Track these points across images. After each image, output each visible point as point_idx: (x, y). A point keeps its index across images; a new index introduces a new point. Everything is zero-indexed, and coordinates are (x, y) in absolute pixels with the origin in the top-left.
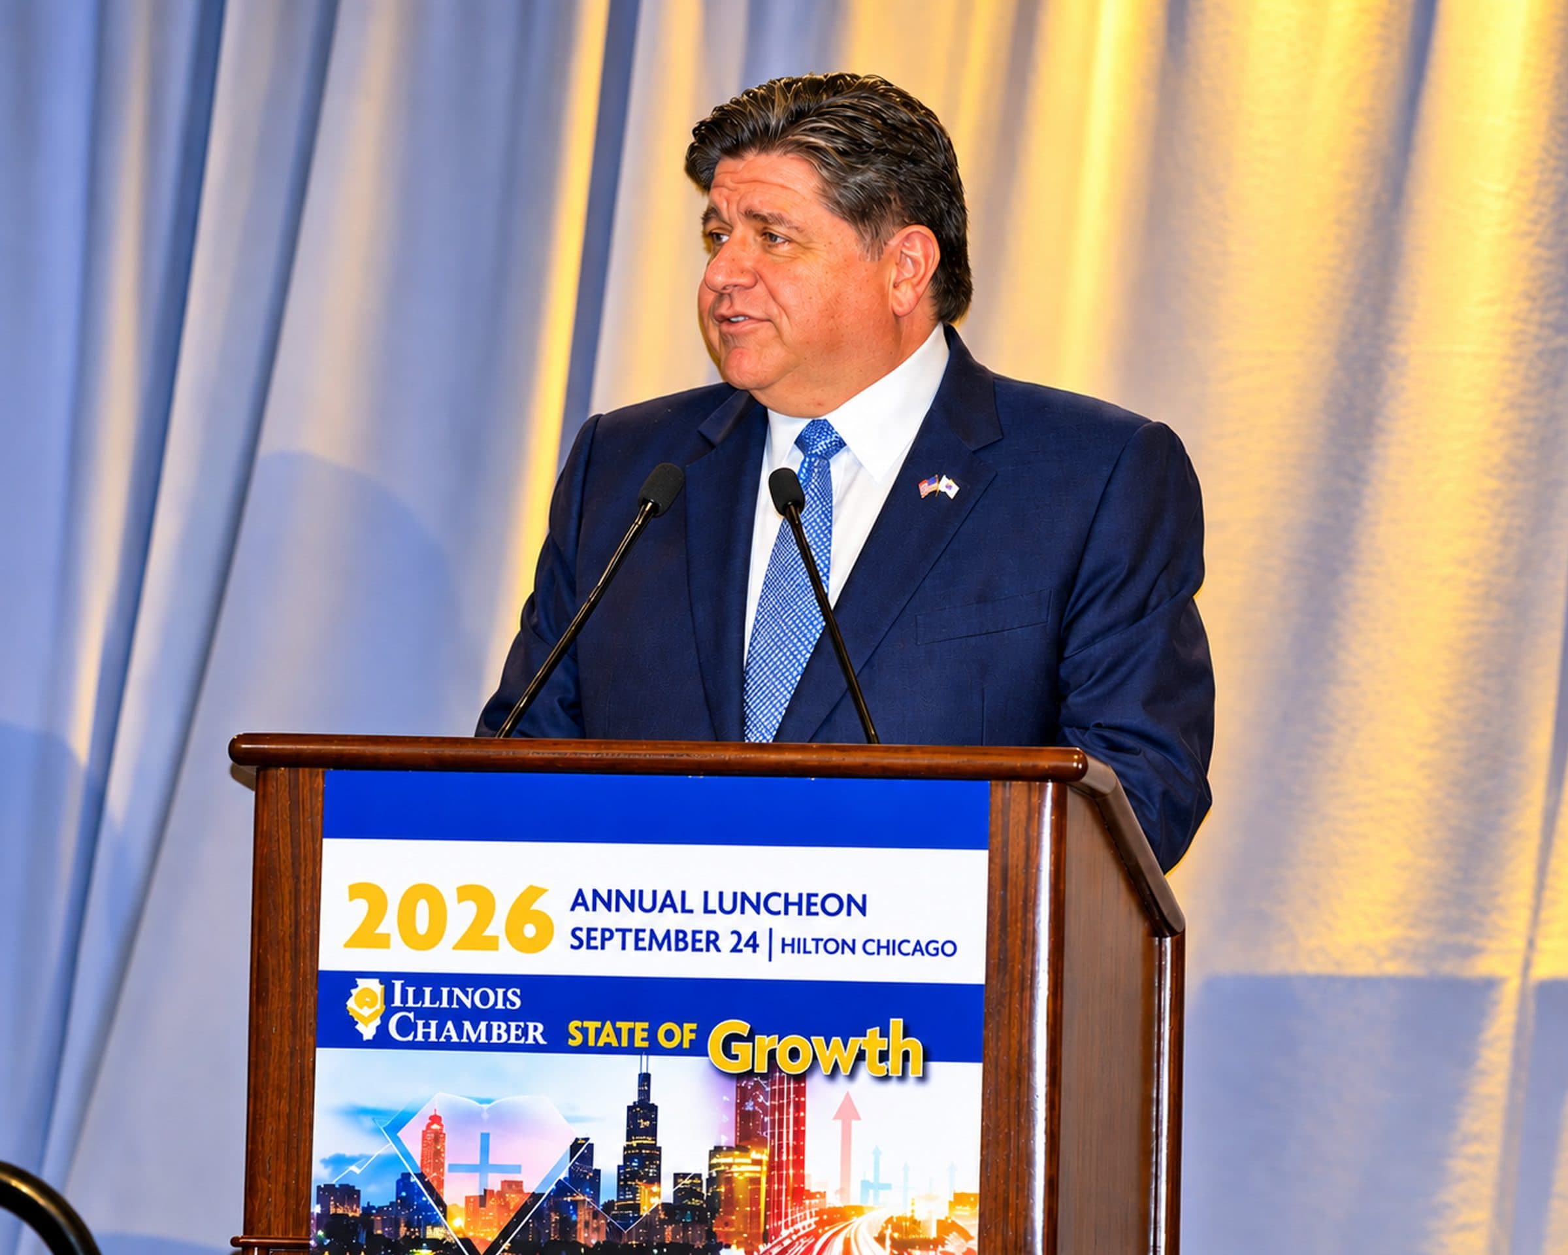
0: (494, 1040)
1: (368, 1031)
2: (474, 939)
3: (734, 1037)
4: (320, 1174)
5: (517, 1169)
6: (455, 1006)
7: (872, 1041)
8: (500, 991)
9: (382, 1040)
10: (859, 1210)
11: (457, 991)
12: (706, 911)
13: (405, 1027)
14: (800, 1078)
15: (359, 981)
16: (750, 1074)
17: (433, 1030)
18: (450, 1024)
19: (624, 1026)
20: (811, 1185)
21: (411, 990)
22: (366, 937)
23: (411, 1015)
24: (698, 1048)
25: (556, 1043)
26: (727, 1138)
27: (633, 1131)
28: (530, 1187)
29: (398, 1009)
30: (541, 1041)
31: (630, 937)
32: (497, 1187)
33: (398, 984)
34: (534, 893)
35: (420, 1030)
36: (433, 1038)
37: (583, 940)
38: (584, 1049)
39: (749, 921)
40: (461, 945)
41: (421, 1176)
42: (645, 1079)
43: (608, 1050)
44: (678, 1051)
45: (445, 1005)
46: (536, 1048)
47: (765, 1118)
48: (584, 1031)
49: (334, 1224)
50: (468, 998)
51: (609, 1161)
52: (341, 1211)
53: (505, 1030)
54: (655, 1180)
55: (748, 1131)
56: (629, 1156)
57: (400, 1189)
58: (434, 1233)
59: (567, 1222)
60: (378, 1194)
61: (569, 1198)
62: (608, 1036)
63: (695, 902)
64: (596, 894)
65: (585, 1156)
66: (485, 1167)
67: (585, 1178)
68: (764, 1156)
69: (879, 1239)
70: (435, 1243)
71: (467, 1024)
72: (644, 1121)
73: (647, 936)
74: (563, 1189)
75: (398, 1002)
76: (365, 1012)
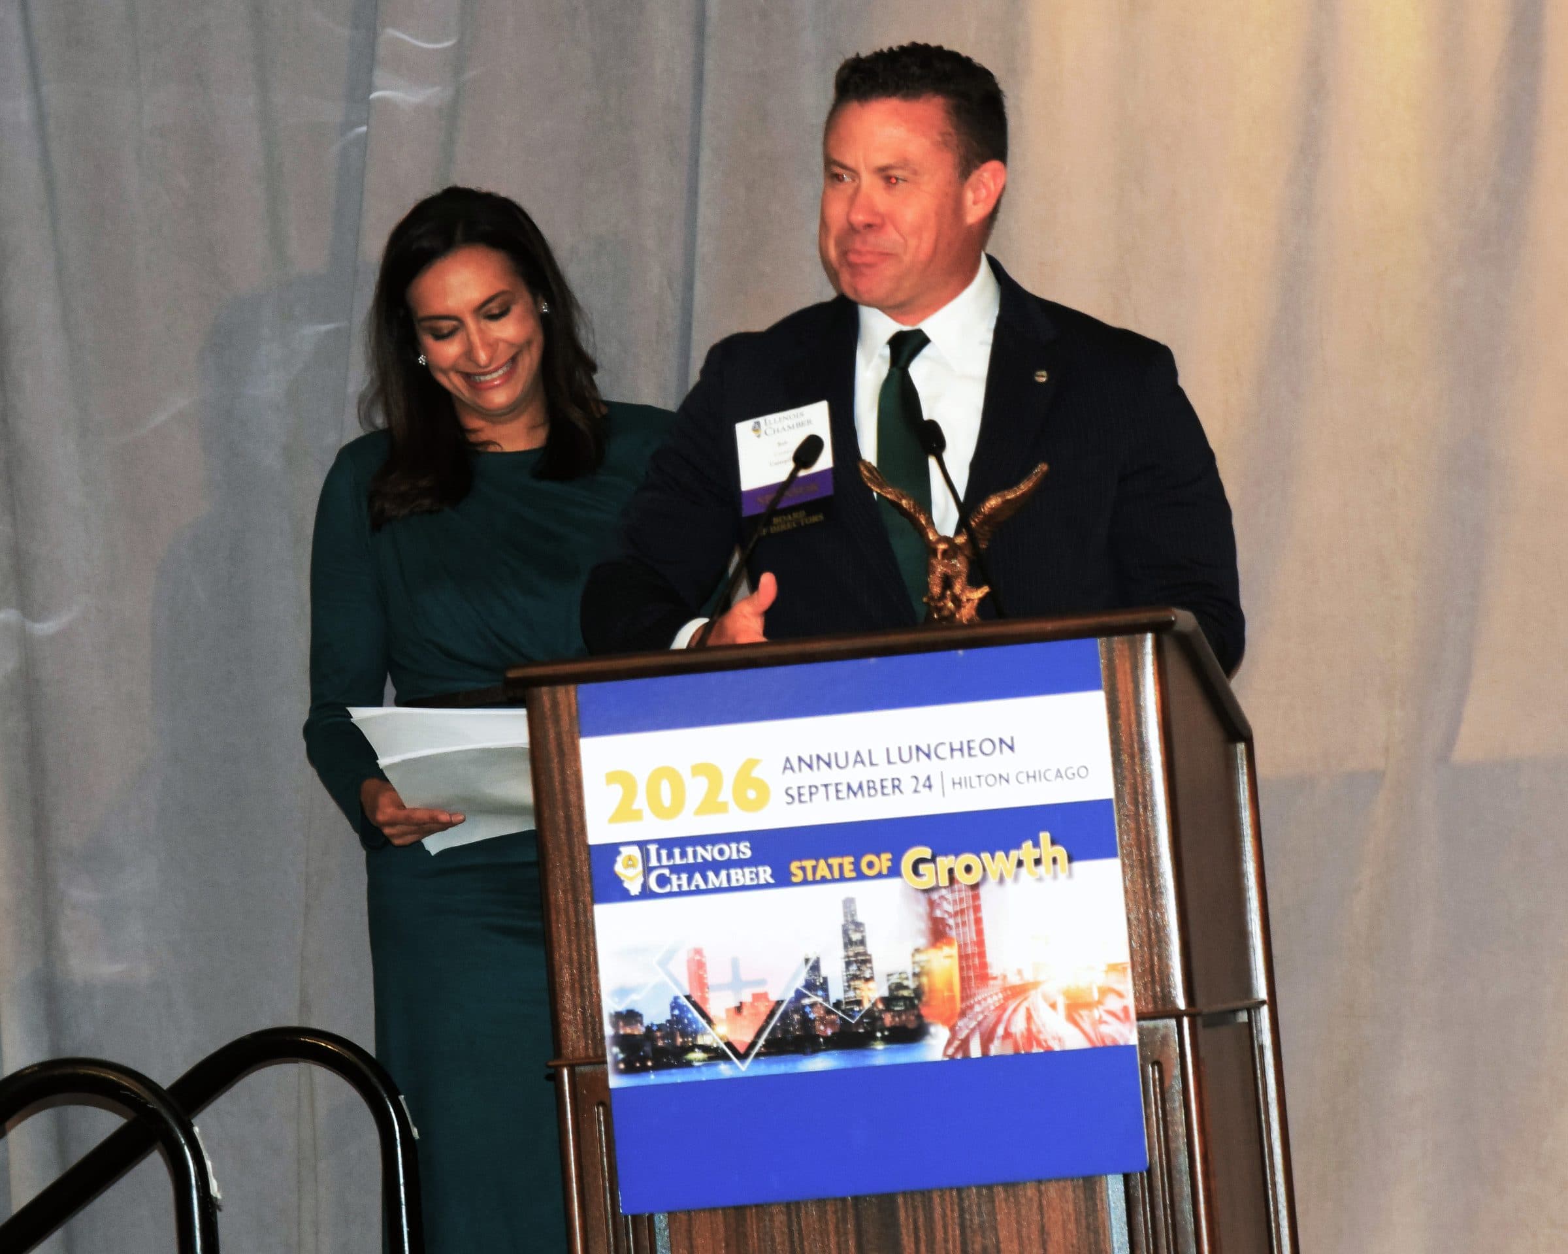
0: (734, 883)
1: (634, 888)
2: (709, 805)
3: (922, 860)
4: (610, 1005)
5: (762, 982)
7: (1027, 851)
8: (734, 845)
9: (646, 894)
10: (1034, 985)
11: (699, 849)
12: (889, 762)
13: (662, 881)
14: (975, 887)
15: (622, 849)
16: (935, 888)
17: (684, 881)
18: (697, 875)
19: (835, 861)
20: (994, 970)
21: (664, 852)
22: (625, 813)
23: (666, 871)
24: (894, 871)
25: (782, 880)
26: (922, 940)
27: (849, 943)
28: (774, 997)
29: (656, 868)
30: (770, 880)
31: (831, 790)
32: (748, 997)
33: (653, 846)
34: (752, 764)
35: (675, 881)
36: (685, 887)
37: (795, 797)
38: (804, 882)
39: (923, 767)
40: (699, 811)
41: (688, 997)
42: (851, 902)
43: (824, 880)
44: (878, 877)
45: (693, 860)
46: (767, 886)
47: (951, 922)
48: (803, 869)
49: (625, 1042)
50: (709, 853)
51: (834, 971)
52: (629, 1031)
53: (740, 876)
54: (871, 979)
55: (938, 933)
56: (848, 964)
57: (673, 1008)
58: (701, 1041)
59: (805, 1016)
60: (656, 1014)
61: (806, 1001)
62: (823, 870)
63: (879, 757)
64: (800, 759)
65: (815, 968)
66: (737, 983)
67: (816, 984)
68: (954, 951)
69: (1053, 1006)
70: (705, 1049)
71: (710, 873)
72: (855, 935)
73: (844, 787)
74: (801, 995)
75: (654, 863)
76: (630, 873)
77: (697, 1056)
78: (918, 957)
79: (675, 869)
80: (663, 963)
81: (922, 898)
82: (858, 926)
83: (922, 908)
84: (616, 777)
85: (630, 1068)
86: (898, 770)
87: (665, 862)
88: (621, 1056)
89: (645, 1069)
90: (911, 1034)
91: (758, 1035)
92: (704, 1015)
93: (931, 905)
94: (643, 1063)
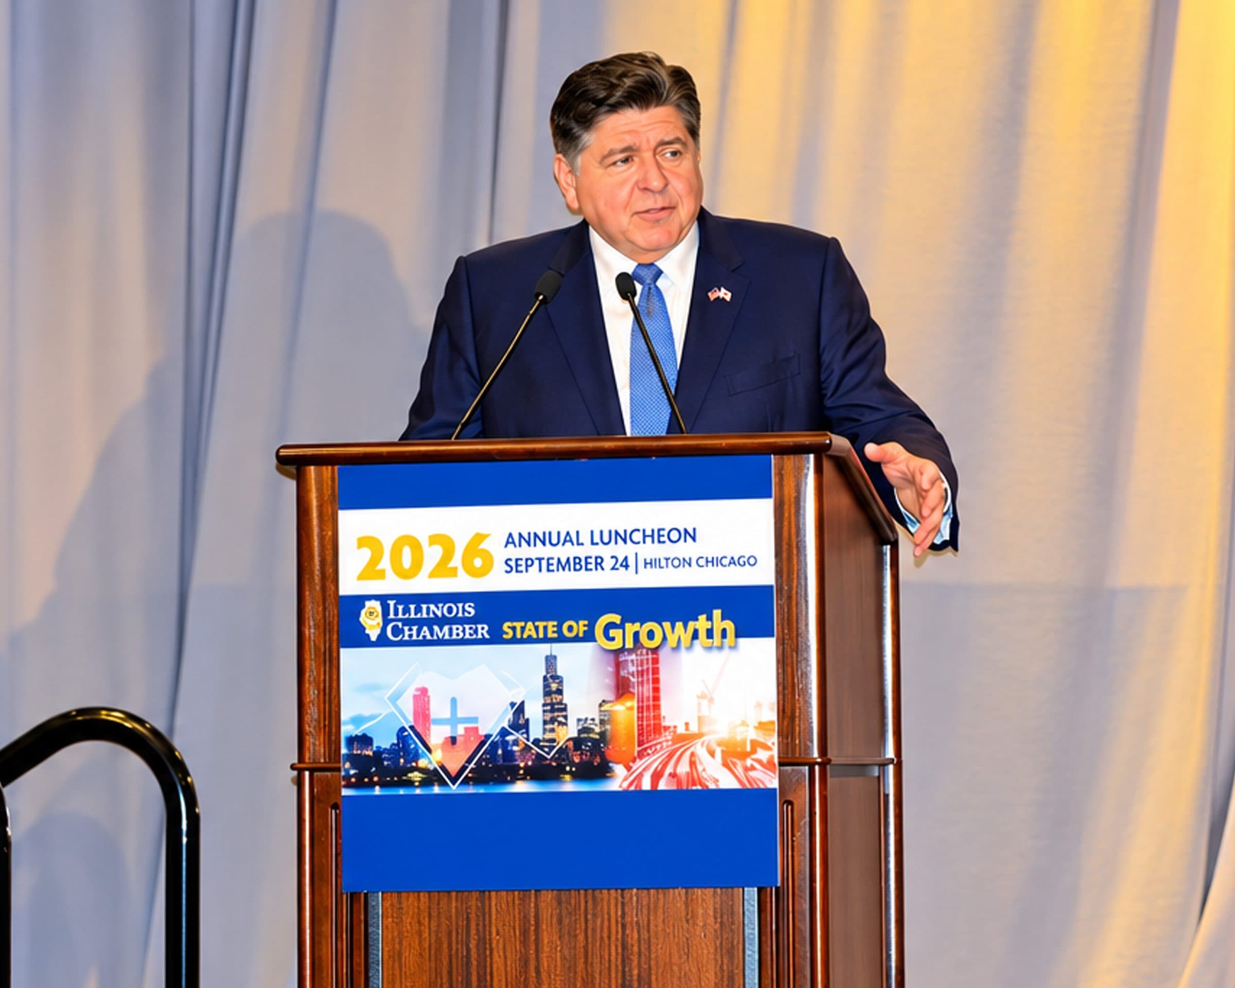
0: (454, 637)
1: (373, 636)
2: (442, 570)
3: (611, 626)
4: (347, 730)
5: (475, 720)
6: (432, 615)
7: (702, 623)
8: (460, 605)
9: (383, 641)
11: (432, 607)
12: (593, 543)
13: (396, 631)
14: (657, 650)
15: (367, 602)
16: (622, 650)
17: (414, 633)
18: (425, 628)
19: (541, 624)
20: (666, 722)
21: (400, 608)
22: (370, 572)
23: (400, 624)
24: (589, 637)
25: (496, 638)
26: (610, 694)
27: (547, 693)
28: (483, 732)
29: (392, 620)
30: (487, 636)
31: (544, 563)
32: (462, 732)
33: (392, 603)
34: (480, 537)
35: (407, 633)
36: (414, 638)
38: (514, 641)
39: (622, 550)
40: (432, 575)
41: (412, 727)
42: (551, 658)
43: (530, 640)
44: (576, 639)
45: (425, 616)
46: (483, 641)
47: (633, 680)
48: (514, 629)
49: (356, 761)
51: (535, 712)
52: (360, 752)
53: (461, 631)
54: (564, 723)
55: (622, 689)
56: (547, 708)
57: (398, 736)
58: (422, 763)
60: (384, 740)
61: (510, 738)
62: (530, 631)
63: (585, 538)
64: (521, 536)
65: (520, 711)
66: (454, 719)
67: (519, 722)
68: (633, 704)
70: (423, 771)
71: (436, 628)
72: (554, 686)
73: (555, 562)
74: (504, 733)
75: (392, 616)
76: (371, 623)
77: (416, 776)
78: (605, 707)
79: (408, 622)
80: (394, 698)
81: (610, 656)
82: (557, 679)
83: (611, 667)
84: (366, 542)
85: (359, 782)
87: (400, 616)
88: (353, 772)
89: (371, 784)
91: (468, 762)
92: (425, 744)
93: (618, 666)
94: (371, 779)
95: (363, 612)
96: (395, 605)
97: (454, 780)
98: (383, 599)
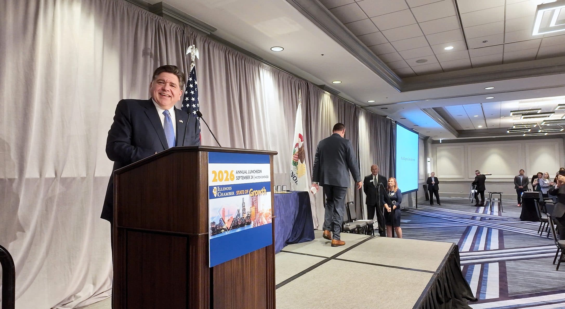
0: (229, 195)
1: (215, 196)
2: (227, 180)
3: (251, 191)
4: (210, 221)
5: (232, 215)
6: (225, 190)
7: (262, 190)
8: (229, 187)
9: (217, 197)
10: (263, 213)
11: (225, 188)
12: (249, 173)
13: (220, 194)
14: (257, 196)
15: (214, 187)
17: (222, 194)
18: (224, 193)
20: (259, 211)
21: (220, 188)
22: (215, 180)
23: (220, 192)
24: (249, 194)
25: (235, 195)
26: (251, 206)
27: (243, 207)
28: (233, 218)
30: (234, 194)
32: (230, 218)
33: (218, 187)
34: (232, 171)
35: (221, 194)
36: (223, 196)
37: (238, 178)
38: (238, 195)
39: (252, 174)
40: (225, 181)
41: (222, 218)
42: (243, 198)
43: (240, 195)
44: (247, 194)
45: (224, 190)
46: (233, 196)
47: (254, 202)
48: (238, 192)
49: (213, 229)
50: (226, 189)
51: (241, 212)
52: (213, 226)
53: (230, 193)
54: (245, 213)
55: (253, 205)
56: (243, 210)
57: (220, 221)
58: (224, 227)
59: (237, 222)
60: (217, 223)
61: (237, 218)
62: (240, 193)
63: (248, 172)
64: (238, 171)
65: (239, 211)
66: (229, 215)
67: (239, 215)
68: (254, 207)
69: (264, 217)
70: (224, 229)
71: (226, 193)
72: (244, 205)
73: (243, 177)
74: (237, 217)
75: (218, 190)
76: (215, 193)
77: (223, 231)
78: (251, 209)
79: (222, 192)
80: (219, 211)
81: (251, 197)
82: (244, 203)
83: (251, 200)
84: (214, 172)
85: (213, 235)
86: (250, 175)
87: (220, 190)
88: (212, 232)
89: (215, 234)
90: (249, 224)
91: (231, 226)
92: (224, 222)
93: (253, 199)
94: (215, 233)
95: (213, 189)
96: (219, 188)
97: (229, 230)
98: (217, 186)
